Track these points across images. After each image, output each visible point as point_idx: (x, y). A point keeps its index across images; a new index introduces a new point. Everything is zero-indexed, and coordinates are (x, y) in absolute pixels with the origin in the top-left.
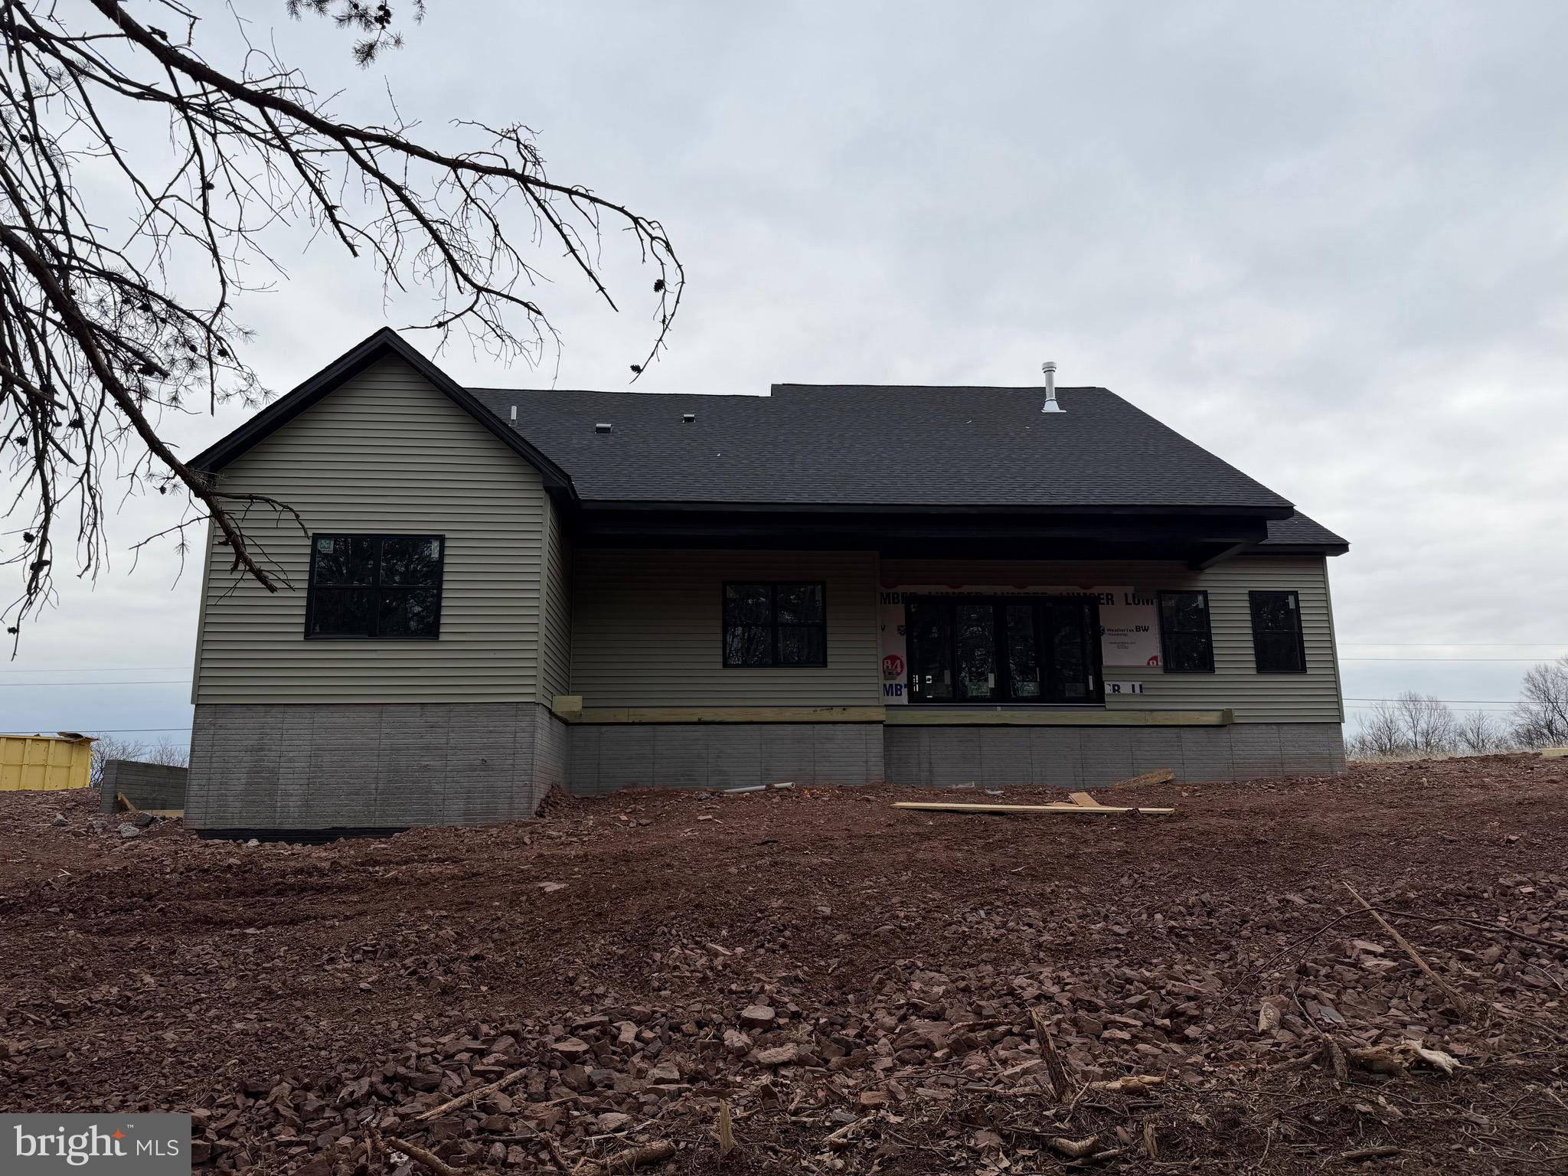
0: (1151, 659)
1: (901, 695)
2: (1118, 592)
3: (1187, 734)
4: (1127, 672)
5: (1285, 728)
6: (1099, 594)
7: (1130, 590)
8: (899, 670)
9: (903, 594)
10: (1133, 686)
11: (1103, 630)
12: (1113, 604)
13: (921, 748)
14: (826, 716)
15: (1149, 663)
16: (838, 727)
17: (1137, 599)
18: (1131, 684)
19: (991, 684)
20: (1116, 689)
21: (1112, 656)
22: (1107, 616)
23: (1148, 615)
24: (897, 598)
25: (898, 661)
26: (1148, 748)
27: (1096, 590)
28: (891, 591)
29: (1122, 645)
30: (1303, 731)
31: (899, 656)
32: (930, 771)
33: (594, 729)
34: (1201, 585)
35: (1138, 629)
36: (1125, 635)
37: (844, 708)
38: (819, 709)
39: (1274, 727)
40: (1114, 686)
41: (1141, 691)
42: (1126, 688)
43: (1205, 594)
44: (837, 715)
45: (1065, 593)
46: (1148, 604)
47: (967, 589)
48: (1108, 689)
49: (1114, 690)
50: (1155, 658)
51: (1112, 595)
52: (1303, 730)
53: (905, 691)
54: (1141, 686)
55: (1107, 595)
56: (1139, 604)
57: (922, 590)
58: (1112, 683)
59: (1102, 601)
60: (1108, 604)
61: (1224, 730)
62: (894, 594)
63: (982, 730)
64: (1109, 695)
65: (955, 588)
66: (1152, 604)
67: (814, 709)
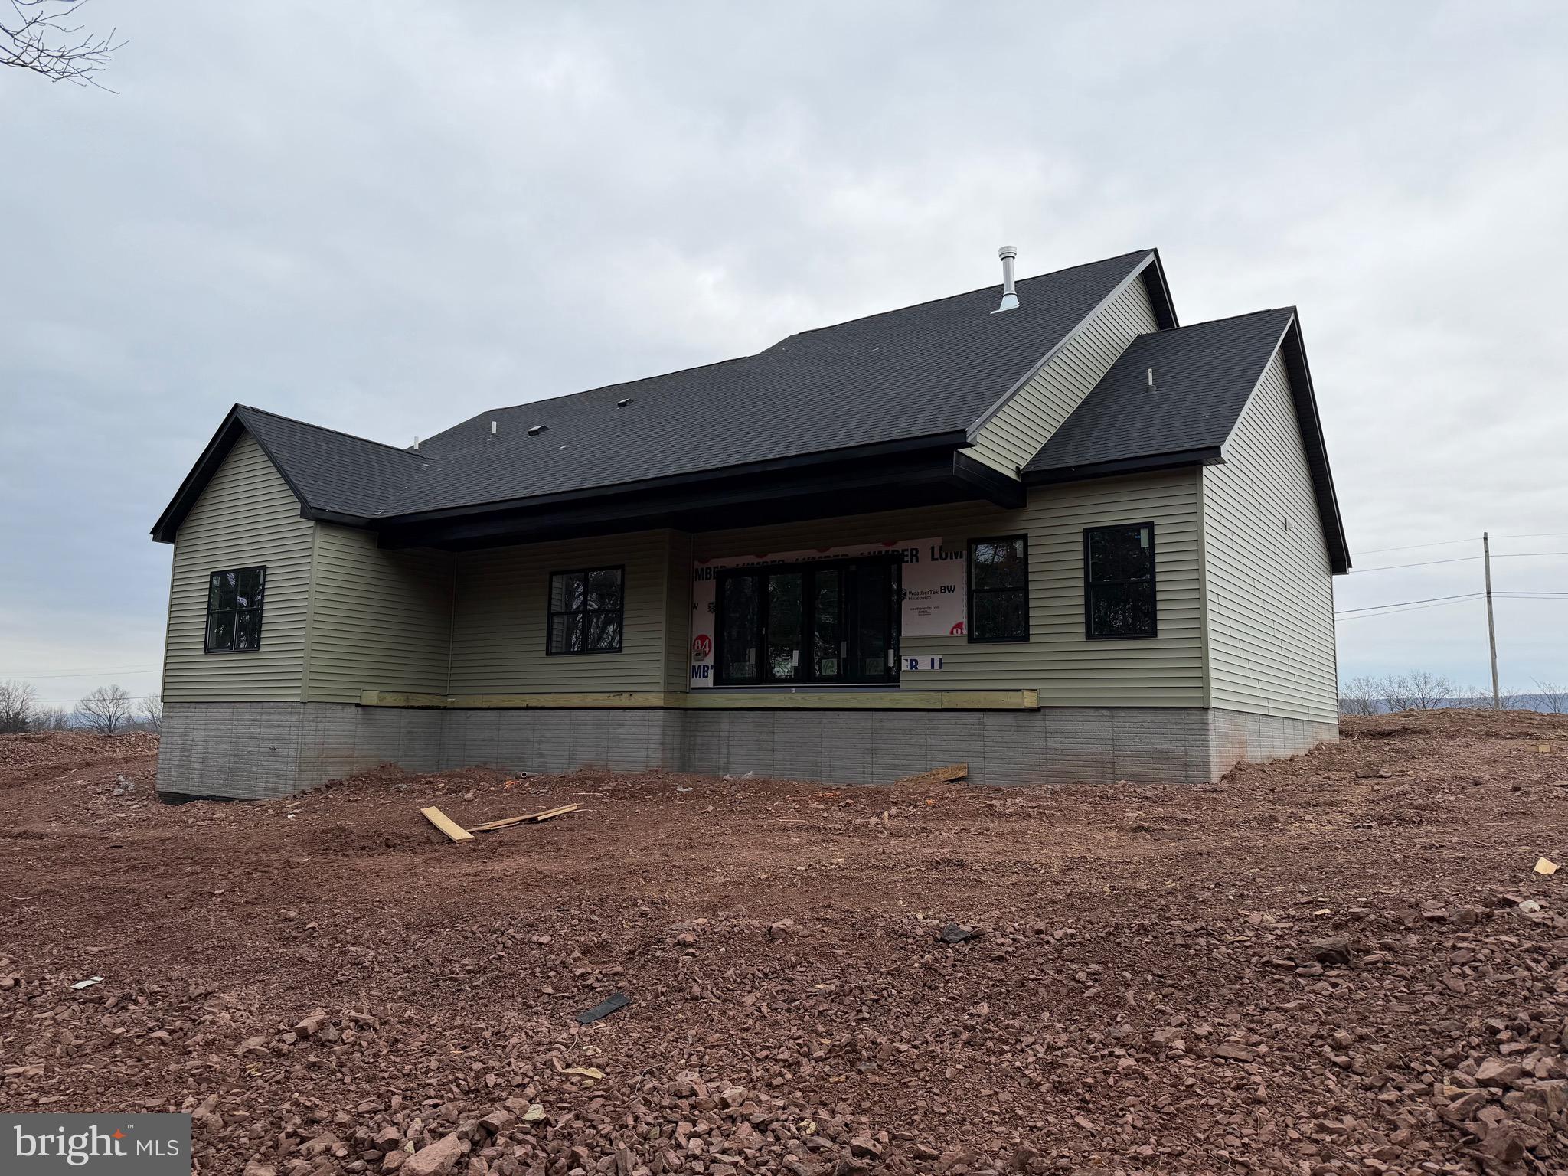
0: (955, 627)
1: (707, 677)
2: (924, 545)
3: (991, 721)
4: (926, 644)
5: (1122, 713)
6: (903, 551)
7: (937, 542)
8: (707, 650)
9: (714, 568)
10: (933, 660)
11: (905, 594)
12: (917, 561)
13: (722, 734)
14: (616, 702)
15: (952, 632)
16: (629, 713)
17: (945, 553)
18: (929, 658)
19: (795, 662)
20: (914, 664)
21: (913, 626)
22: (911, 578)
23: (956, 573)
24: (710, 573)
25: (707, 641)
26: (945, 738)
27: (899, 546)
28: (705, 566)
29: (924, 611)
30: (1149, 719)
31: (708, 635)
32: (728, 758)
33: (463, 713)
34: (1020, 528)
35: (943, 590)
36: (929, 598)
37: (631, 693)
38: (612, 695)
39: (1105, 712)
40: (911, 661)
41: (941, 667)
42: (924, 664)
43: (1024, 538)
44: (624, 701)
45: (866, 553)
46: (956, 558)
47: (773, 557)
48: (905, 666)
49: (911, 667)
50: (959, 625)
51: (917, 550)
52: (1149, 717)
53: (711, 673)
54: (941, 660)
55: (912, 550)
56: (945, 559)
57: (730, 562)
58: (909, 658)
59: (906, 559)
60: (912, 561)
61: (1038, 716)
62: (707, 568)
63: (777, 713)
64: (906, 672)
65: (761, 557)
66: (961, 557)
67: (608, 695)
